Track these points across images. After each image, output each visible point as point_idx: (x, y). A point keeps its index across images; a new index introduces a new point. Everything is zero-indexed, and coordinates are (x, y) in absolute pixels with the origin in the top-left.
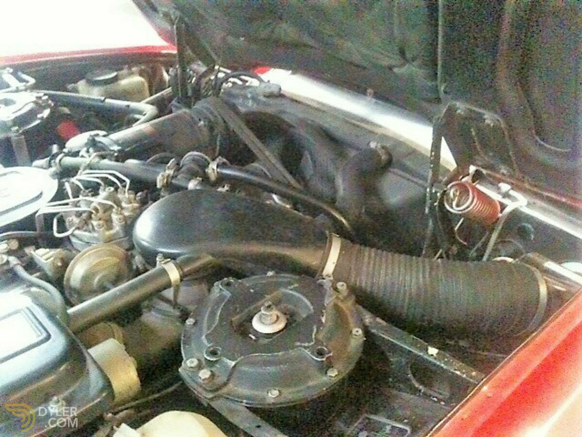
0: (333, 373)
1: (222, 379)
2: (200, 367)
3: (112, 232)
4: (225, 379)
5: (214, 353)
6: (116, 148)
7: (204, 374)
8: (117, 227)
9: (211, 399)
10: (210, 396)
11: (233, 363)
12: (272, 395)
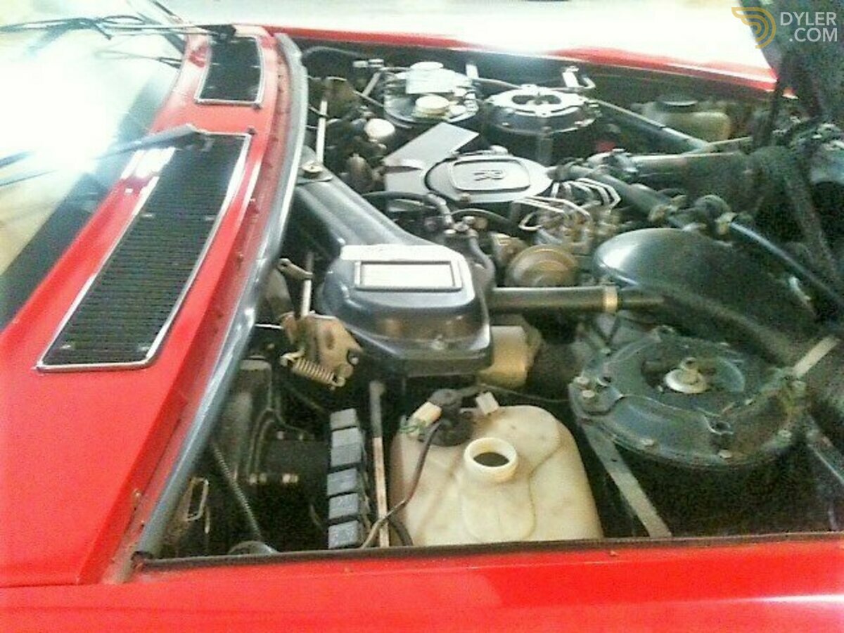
0: (725, 454)
1: (603, 407)
2: (588, 387)
3: (577, 244)
4: (606, 409)
5: (607, 380)
6: (632, 170)
7: (588, 394)
8: (584, 243)
9: (586, 421)
10: (585, 416)
11: (621, 396)
12: (645, 442)
